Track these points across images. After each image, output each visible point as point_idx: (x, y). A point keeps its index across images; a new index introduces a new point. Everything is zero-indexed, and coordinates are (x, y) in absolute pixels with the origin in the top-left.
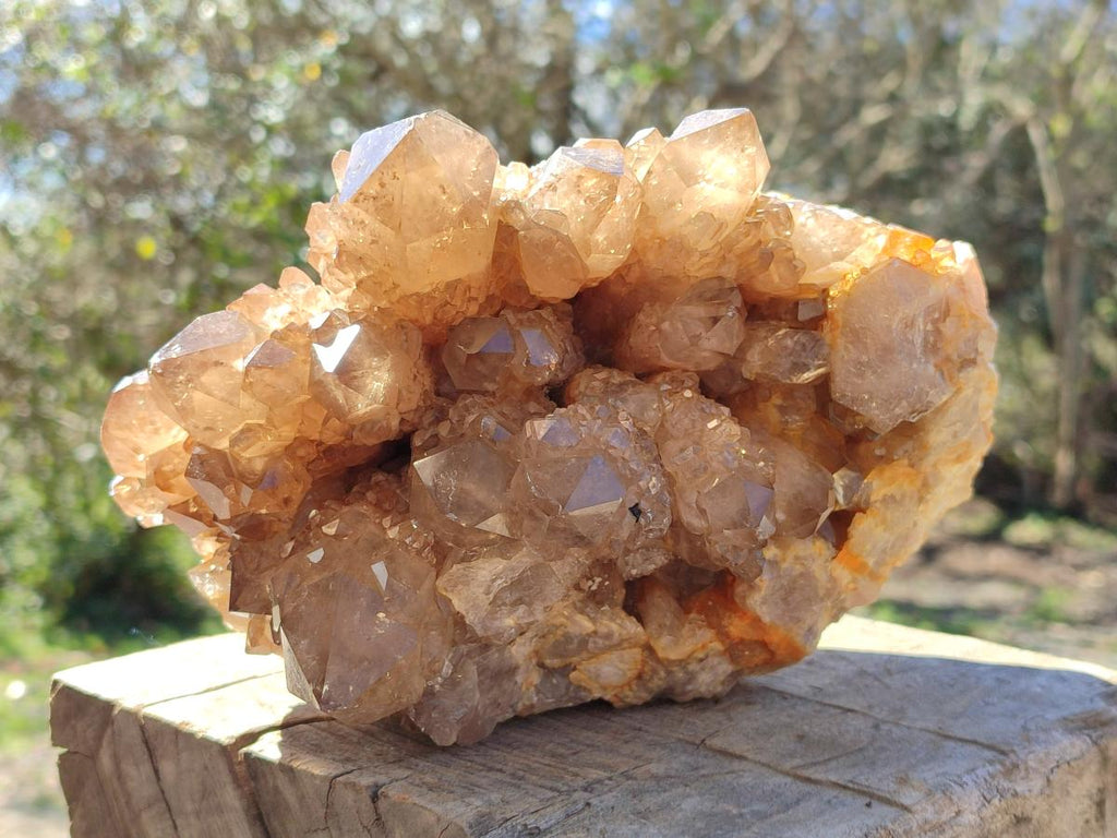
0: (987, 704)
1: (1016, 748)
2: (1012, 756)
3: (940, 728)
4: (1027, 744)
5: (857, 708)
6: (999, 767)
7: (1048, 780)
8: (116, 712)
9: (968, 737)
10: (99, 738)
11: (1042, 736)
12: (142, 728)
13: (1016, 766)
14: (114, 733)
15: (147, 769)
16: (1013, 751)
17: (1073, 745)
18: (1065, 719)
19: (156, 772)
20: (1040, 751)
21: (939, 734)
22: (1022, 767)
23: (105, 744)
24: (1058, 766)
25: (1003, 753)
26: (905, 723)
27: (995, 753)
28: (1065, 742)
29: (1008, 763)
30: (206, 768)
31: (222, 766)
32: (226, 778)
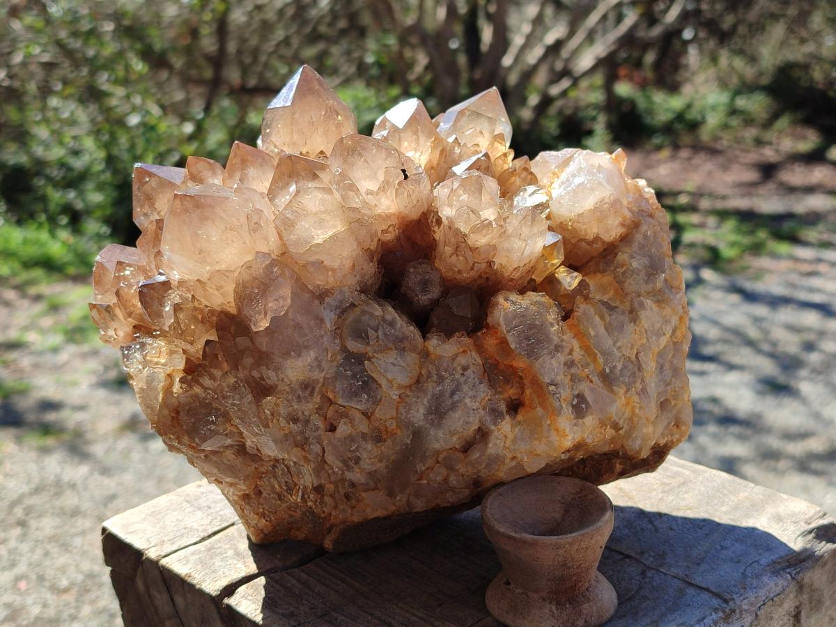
0: (722, 548)
1: (734, 596)
2: (731, 603)
3: (686, 575)
4: (742, 591)
5: (633, 555)
6: (721, 614)
7: (757, 615)
8: (144, 558)
9: (703, 585)
10: (135, 570)
11: (755, 583)
12: (161, 572)
13: (733, 611)
14: (143, 569)
15: (165, 596)
16: (733, 599)
17: (776, 585)
18: (774, 562)
19: (172, 600)
20: (751, 596)
21: (685, 581)
22: (738, 611)
23: (139, 574)
24: (764, 604)
25: (726, 601)
26: (663, 570)
27: (720, 601)
28: (771, 584)
29: (727, 610)
30: (203, 606)
31: (213, 608)
32: (215, 615)
